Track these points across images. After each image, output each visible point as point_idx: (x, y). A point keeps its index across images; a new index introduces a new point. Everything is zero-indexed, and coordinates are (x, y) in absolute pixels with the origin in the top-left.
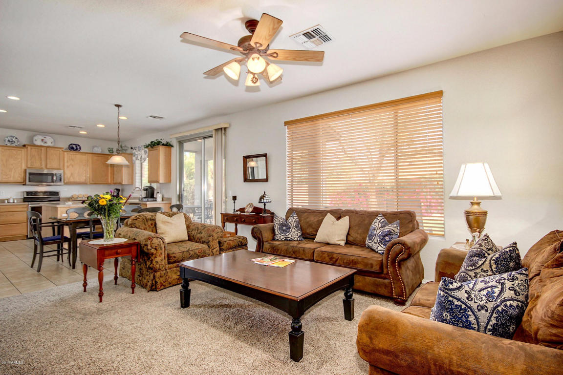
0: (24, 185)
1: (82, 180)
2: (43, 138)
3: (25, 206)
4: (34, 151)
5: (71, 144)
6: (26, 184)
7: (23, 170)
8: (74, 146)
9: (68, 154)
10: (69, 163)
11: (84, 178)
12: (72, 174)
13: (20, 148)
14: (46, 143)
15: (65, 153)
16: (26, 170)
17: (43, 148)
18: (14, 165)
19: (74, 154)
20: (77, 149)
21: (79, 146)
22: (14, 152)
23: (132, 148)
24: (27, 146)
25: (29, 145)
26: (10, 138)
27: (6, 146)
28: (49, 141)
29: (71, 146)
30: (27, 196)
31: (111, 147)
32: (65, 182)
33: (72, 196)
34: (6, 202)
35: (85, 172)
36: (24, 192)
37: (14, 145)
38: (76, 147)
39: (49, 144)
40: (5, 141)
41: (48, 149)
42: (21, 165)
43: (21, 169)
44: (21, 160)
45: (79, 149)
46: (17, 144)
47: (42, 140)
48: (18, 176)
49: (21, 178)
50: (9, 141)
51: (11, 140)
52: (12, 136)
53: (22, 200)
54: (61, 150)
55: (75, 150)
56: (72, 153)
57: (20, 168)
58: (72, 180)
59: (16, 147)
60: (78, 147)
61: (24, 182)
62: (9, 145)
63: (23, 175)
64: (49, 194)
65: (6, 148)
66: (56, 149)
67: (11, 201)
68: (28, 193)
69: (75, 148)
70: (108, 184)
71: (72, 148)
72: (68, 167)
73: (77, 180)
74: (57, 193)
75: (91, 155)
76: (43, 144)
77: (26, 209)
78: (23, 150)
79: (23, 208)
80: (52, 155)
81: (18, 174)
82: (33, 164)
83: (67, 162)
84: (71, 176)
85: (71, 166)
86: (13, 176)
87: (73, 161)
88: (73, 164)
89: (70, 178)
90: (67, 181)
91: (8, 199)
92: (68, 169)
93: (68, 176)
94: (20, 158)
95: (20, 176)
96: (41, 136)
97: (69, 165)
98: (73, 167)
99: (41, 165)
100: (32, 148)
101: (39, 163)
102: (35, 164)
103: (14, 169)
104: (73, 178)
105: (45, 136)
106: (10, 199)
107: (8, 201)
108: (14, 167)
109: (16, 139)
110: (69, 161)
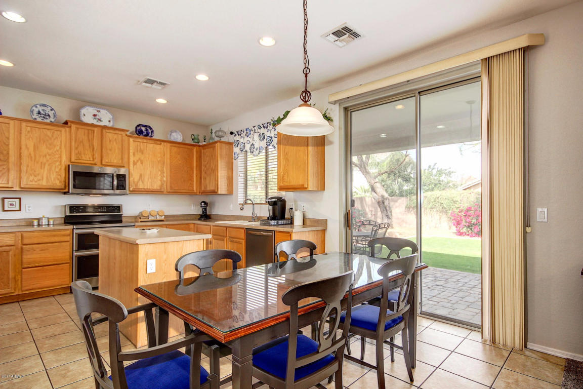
0: (65, 193)
1: (156, 186)
2: (96, 113)
3: (68, 232)
4: (82, 134)
5: (138, 126)
6: (68, 192)
7: (63, 168)
8: (143, 129)
9: (134, 141)
10: (136, 158)
11: (159, 183)
12: (141, 175)
13: (58, 126)
14: (100, 120)
15: (131, 140)
16: (69, 166)
17: (96, 129)
18: (48, 157)
19: (143, 142)
20: (147, 134)
21: (151, 128)
22: (49, 133)
23: (232, 133)
24: (69, 123)
25: (72, 122)
26: (41, 109)
27: (35, 121)
28: (106, 118)
29: (138, 128)
30: (70, 213)
31: (195, 133)
32: (131, 189)
33: (141, 213)
34: (36, 223)
35: (160, 173)
36: (65, 206)
37: (48, 121)
38: (147, 130)
39: (105, 123)
40: (32, 112)
41: (104, 131)
42: (60, 157)
43: (61, 164)
44: (60, 148)
45: (150, 134)
46: (53, 120)
47: (95, 115)
48: (56, 178)
49: (60, 182)
50: (39, 113)
51: (42, 112)
52: (44, 105)
53: (62, 221)
54: (124, 134)
55: (145, 135)
56: (140, 140)
57: (58, 163)
58: (141, 186)
59: (51, 124)
60: (150, 131)
61: (65, 189)
62: (39, 120)
63: (63, 175)
64: (105, 209)
65: (33, 125)
66: (117, 132)
67: (44, 222)
68: (73, 208)
69: (143, 132)
70: (190, 194)
71: (141, 132)
72: (135, 164)
73: (148, 185)
74: (118, 208)
75: (169, 145)
76: (95, 122)
77: (68, 238)
78: (63, 130)
79: (64, 235)
80: (110, 141)
81: (55, 174)
82: (80, 157)
83: (134, 154)
84: (139, 180)
85: (139, 161)
86: (47, 178)
87: (142, 153)
88: (142, 158)
89: (138, 183)
90: (134, 187)
91: (39, 220)
92: (135, 166)
93: (136, 180)
94: (59, 143)
95: (59, 177)
96: (92, 108)
97: (136, 161)
98: (142, 163)
99: (93, 159)
100: (78, 128)
101: (90, 156)
102: (83, 156)
103: (49, 165)
104: (143, 182)
105: (99, 110)
106: (42, 218)
107: (39, 222)
108: (47, 161)
109: (51, 110)
110: (136, 153)
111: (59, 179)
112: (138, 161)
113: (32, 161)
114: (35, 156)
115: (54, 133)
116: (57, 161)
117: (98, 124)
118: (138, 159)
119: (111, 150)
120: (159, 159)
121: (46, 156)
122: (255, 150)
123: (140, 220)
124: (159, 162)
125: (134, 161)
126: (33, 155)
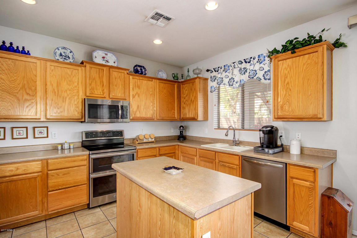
0: (82, 122)
1: (149, 115)
2: (104, 55)
3: (85, 157)
4: (94, 72)
5: (136, 66)
6: (85, 121)
7: (80, 101)
8: (139, 69)
9: (133, 78)
10: (135, 93)
11: (151, 112)
12: (138, 106)
13: (76, 65)
14: (107, 61)
15: (131, 77)
16: (85, 99)
17: (105, 68)
18: (68, 92)
19: (139, 79)
20: (142, 73)
21: (144, 67)
22: (69, 71)
23: (208, 71)
24: (84, 63)
25: (87, 62)
26: (62, 51)
27: (57, 61)
28: (112, 60)
29: (136, 68)
30: (86, 138)
31: (175, 72)
32: (131, 118)
33: (138, 136)
34: (60, 147)
35: (152, 104)
36: (82, 132)
37: (68, 61)
38: (141, 69)
39: (111, 63)
40: (55, 53)
41: (111, 70)
42: (78, 92)
43: (78, 98)
44: (78, 84)
45: (144, 73)
46: (72, 61)
47: (103, 58)
48: (75, 109)
49: (78, 113)
50: (61, 55)
51: (63, 54)
52: (64, 48)
53: (80, 145)
54: (126, 72)
55: (140, 74)
56: (137, 78)
57: (76, 97)
58: (138, 115)
59: (70, 64)
60: (143, 70)
61: (82, 119)
62: (61, 60)
63: (80, 108)
64: (111, 134)
65: (56, 64)
66: (121, 71)
67: (66, 146)
68: (88, 134)
69: (139, 71)
70: (172, 120)
71: (136, 71)
72: (134, 97)
73: (144, 115)
74: (120, 133)
75: (158, 81)
76: (104, 63)
77: (86, 163)
78: (80, 68)
79: (82, 160)
80: (116, 78)
81: (74, 106)
82: (93, 92)
83: (133, 89)
84: (137, 110)
85: (137, 95)
86: (68, 109)
87: (139, 89)
88: (139, 92)
89: (136, 112)
90: (133, 116)
91: (62, 145)
92: (134, 99)
93: (134, 110)
94: (77, 80)
95: (77, 109)
96: (102, 52)
97: (134, 95)
98: (139, 96)
99: (103, 93)
100: (91, 67)
101: (101, 91)
102: (96, 91)
103: (69, 99)
104: (140, 112)
105: (106, 53)
106: (64, 144)
107: (62, 147)
108: (68, 95)
109: (71, 52)
110: (135, 88)
111: (77, 111)
112: (136, 95)
113: (55, 95)
114: (58, 91)
115: (72, 71)
116: (76, 95)
117: (106, 64)
118: (136, 93)
119: (116, 86)
120: (151, 93)
121: (66, 91)
122: (235, 83)
123: (137, 142)
124: (151, 95)
125: (133, 95)
126: (56, 90)
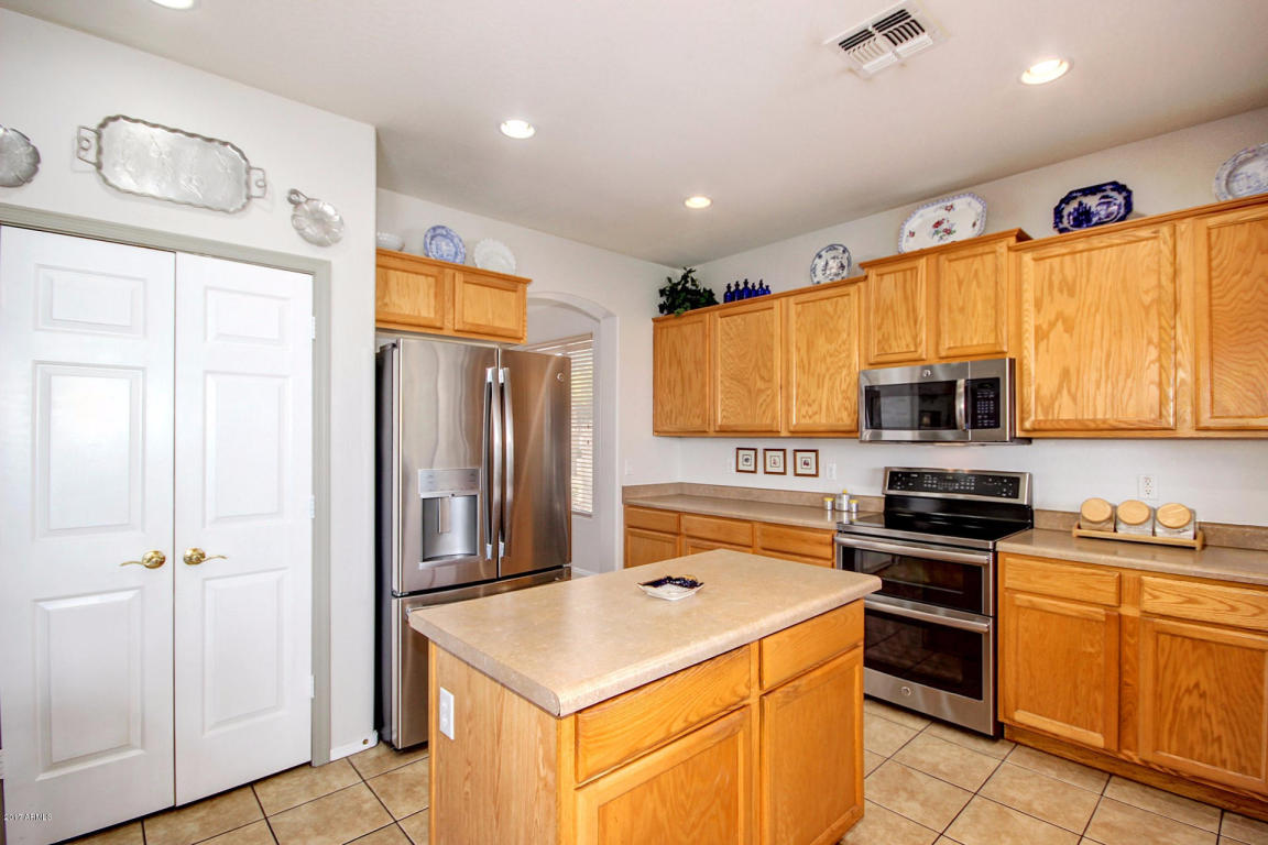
1: (1139, 407)
2: (944, 214)
3: (827, 537)
4: (890, 287)
5: (1068, 199)
7: (854, 380)
8: (1091, 202)
9: (1035, 260)
10: (1050, 312)
11: (1150, 394)
12: (1066, 373)
13: (845, 285)
14: (948, 231)
15: (1027, 259)
17: (921, 263)
18: (829, 360)
21: (1120, 188)
22: (828, 306)
24: (865, 271)
26: (829, 257)
28: (965, 219)
29: (1070, 206)
30: (890, 488)
32: (1027, 424)
35: (1153, 353)
38: (1105, 199)
39: (960, 233)
40: (813, 269)
41: (943, 258)
42: (849, 356)
43: (849, 374)
44: (849, 334)
45: (1120, 209)
47: (938, 224)
48: (841, 405)
50: (826, 267)
54: (1001, 246)
56: (1065, 249)
58: (1066, 412)
59: (833, 284)
60: (1117, 198)
61: (857, 429)
63: (854, 398)
66: (981, 250)
69: (1093, 211)
71: (1083, 218)
72: (1041, 335)
73: (1099, 409)
76: (931, 242)
79: (820, 543)
80: (960, 283)
81: (840, 396)
82: (886, 347)
83: (1038, 305)
84: (1059, 391)
85: (1060, 325)
86: (828, 408)
87: (1071, 294)
88: (1070, 310)
89: (1053, 399)
90: (1041, 417)
92: (1043, 345)
93: (1045, 392)
94: (845, 326)
95: (847, 404)
96: (932, 208)
97: (1045, 327)
98: (1069, 329)
99: (916, 346)
100: (882, 275)
101: (909, 339)
102: (894, 344)
103: (830, 379)
104: (1074, 399)
105: (949, 204)
108: (828, 370)
109: (820, 257)
110: (1046, 299)
111: (846, 409)
112: (1052, 325)
113: (804, 372)
114: (809, 364)
115: (837, 302)
116: (844, 366)
117: (942, 243)
118: (1053, 317)
119: (962, 310)
120: (1147, 299)
121: (825, 357)
123: (1076, 532)
124: (1147, 309)
125: (1038, 328)
126: (806, 362)
